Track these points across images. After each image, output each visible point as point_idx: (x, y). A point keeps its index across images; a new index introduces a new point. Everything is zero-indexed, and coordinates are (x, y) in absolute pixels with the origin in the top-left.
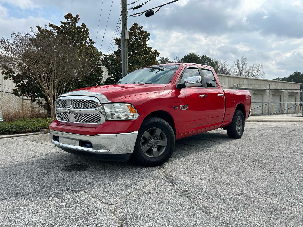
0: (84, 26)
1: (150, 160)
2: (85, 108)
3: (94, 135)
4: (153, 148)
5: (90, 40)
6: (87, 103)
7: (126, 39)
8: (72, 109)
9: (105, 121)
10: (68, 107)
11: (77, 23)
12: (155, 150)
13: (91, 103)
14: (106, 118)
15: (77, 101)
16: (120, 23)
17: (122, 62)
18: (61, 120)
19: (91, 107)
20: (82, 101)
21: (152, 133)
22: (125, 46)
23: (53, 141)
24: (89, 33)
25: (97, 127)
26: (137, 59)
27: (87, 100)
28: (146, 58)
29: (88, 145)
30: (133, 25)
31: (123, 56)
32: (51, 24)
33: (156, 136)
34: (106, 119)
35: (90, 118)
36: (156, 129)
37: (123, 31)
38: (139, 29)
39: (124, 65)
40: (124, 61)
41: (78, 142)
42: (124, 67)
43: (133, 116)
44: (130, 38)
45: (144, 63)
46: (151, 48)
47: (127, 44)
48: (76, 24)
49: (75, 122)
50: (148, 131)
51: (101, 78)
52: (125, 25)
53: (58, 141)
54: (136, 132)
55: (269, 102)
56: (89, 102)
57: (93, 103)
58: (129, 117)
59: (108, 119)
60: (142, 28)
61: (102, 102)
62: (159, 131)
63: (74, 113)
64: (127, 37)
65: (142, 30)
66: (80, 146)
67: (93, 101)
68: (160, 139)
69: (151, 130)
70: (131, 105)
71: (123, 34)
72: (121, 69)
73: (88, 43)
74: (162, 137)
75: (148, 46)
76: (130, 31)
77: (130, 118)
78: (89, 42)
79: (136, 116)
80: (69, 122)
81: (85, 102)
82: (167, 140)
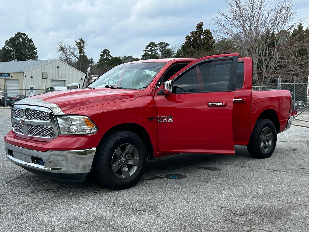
1: (121, 181)
2: (39, 120)
3: (45, 151)
4: (124, 167)
6: (40, 114)
8: (26, 120)
9: (59, 135)
10: (22, 118)
12: (126, 170)
13: (44, 114)
14: (59, 132)
15: (30, 111)
18: (17, 131)
19: (44, 119)
20: (35, 111)
23: (8, 155)
25: (50, 142)
27: (40, 111)
29: (41, 162)
33: (128, 154)
34: (59, 133)
35: (43, 132)
36: (128, 145)
41: (31, 158)
43: (91, 130)
49: (29, 135)
50: (120, 147)
53: (13, 156)
54: (94, 149)
56: (42, 113)
57: (46, 114)
58: (87, 131)
59: (61, 134)
61: (55, 114)
63: (28, 125)
66: (32, 162)
68: (130, 157)
70: (88, 118)
79: (94, 130)
80: (23, 134)
81: (38, 113)
82: (139, 159)
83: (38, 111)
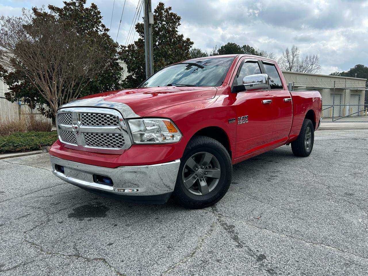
0: (94, 6)
1: (197, 199)
2: (101, 126)
3: (115, 167)
4: (201, 181)
5: (103, 26)
6: (102, 118)
7: (150, 24)
8: (81, 127)
9: (132, 145)
10: (75, 124)
11: (85, 3)
12: (203, 184)
13: (108, 118)
14: (132, 141)
15: (87, 114)
16: (142, 2)
17: (146, 54)
18: (66, 141)
19: (109, 125)
20: (95, 115)
21: (198, 159)
22: (149, 34)
23: (55, 171)
24: (101, 17)
25: (121, 155)
26: (165, 50)
27: (102, 114)
28: (176, 49)
29: (107, 181)
30: (159, 6)
31: (147, 47)
32: (51, 6)
33: (205, 164)
34: (133, 143)
35: (107, 141)
36: (204, 154)
37: (147, 13)
38: (167, 11)
39: (148, 59)
40: (148, 54)
41: (92, 176)
42: (149, 61)
43: (173, 136)
44: (156, 23)
45: (173, 55)
46: (182, 36)
47: (151, 29)
48: (83, 5)
49: (86, 146)
50: (192, 158)
51: (119, 77)
52: (149, 5)
53: (63, 172)
54: (178, 161)
55: (334, 104)
56: (105, 116)
57: (112, 118)
58: (167, 138)
59: (135, 143)
60: (170, 8)
61: (125, 117)
62: (208, 157)
63: (84, 133)
64: (152, 21)
65: (170, 12)
66: (95, 182)
67: (111, 116)
68: (210, 167)
69: (198, 155)
70: (169, 121)
71: (147, 18)
72: (145, 64)
73: (100, 30)
74: (213, 165)
75: (179, 33)
76: (154, 14)
77: (169, 140)
78: (102, 29)
79: (178, 137)
80: (77, 145)
81: (100, 116)
82: (221, 170)
83: (99, 115)
